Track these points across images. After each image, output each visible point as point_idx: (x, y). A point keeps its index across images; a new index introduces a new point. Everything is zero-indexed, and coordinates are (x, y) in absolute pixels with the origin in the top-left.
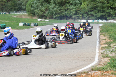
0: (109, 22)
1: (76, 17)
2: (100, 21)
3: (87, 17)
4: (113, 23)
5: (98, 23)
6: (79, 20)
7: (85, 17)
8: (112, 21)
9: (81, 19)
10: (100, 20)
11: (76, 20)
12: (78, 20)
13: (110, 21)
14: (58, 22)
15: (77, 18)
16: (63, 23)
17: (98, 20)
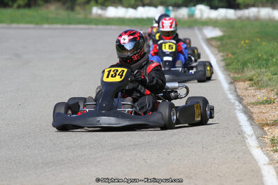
0: (248, 19)
2: (202, 11)
4: (271, 20)
5: (194, 23)
6: (96, 10)
8: (265, 12)
10: (199, 7)
11: (78, 8)
12: (87, 7)
13: (252, 12)
16: (12, 22)
17: (193, 8)
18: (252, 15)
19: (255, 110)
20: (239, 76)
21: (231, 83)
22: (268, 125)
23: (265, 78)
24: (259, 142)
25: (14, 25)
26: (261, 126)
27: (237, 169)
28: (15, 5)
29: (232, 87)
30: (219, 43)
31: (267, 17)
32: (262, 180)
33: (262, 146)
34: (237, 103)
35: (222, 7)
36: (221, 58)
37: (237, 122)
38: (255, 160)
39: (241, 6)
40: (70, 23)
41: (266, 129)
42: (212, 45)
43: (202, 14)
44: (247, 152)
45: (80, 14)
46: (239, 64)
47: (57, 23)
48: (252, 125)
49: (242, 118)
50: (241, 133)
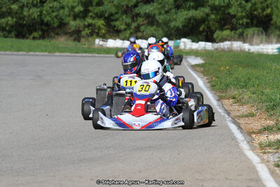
0: (223, 50)
1: (85, 26)
2: (186, 44)
3: (128, 25)
4: (242, 51)
6: (98, 42)
7: (123, 27)
8: (237, 45)
9: (104, 38)
10: (183, 40)
11: (83, 40)
12: (90, 39)
13: (226, 45)
14: (11, 48)
15: (87, 31)
17: (178, 41)
18: (226, 47)
19: (241, 121)
20: (224, 95)
21: (218, 100)
22: (254, 133)
23: (246, 97)
24: (250, 146)
25: (32, 53)
26: (249, 134)
27: (236, 166)
28: (31, 37)
29: (220, 103)
30: (203, 69)
31: (239, 49)
32: (258, 175)
33: (253, 149)
34: (227, 116)
35: (202, 41)
36: (207, 81)
37: (230, 130)
38: (249, 159)
39: (217, 40)
40: (77, 53)
41: (254, 136)
42: (197, 71)
43: (185, 46)
44: (242, 153)
45: (85, 45)
46: (223, 85)
47: (68, 52)
48: (242, 132)
49: (233, 127)
50: (234, 139)
